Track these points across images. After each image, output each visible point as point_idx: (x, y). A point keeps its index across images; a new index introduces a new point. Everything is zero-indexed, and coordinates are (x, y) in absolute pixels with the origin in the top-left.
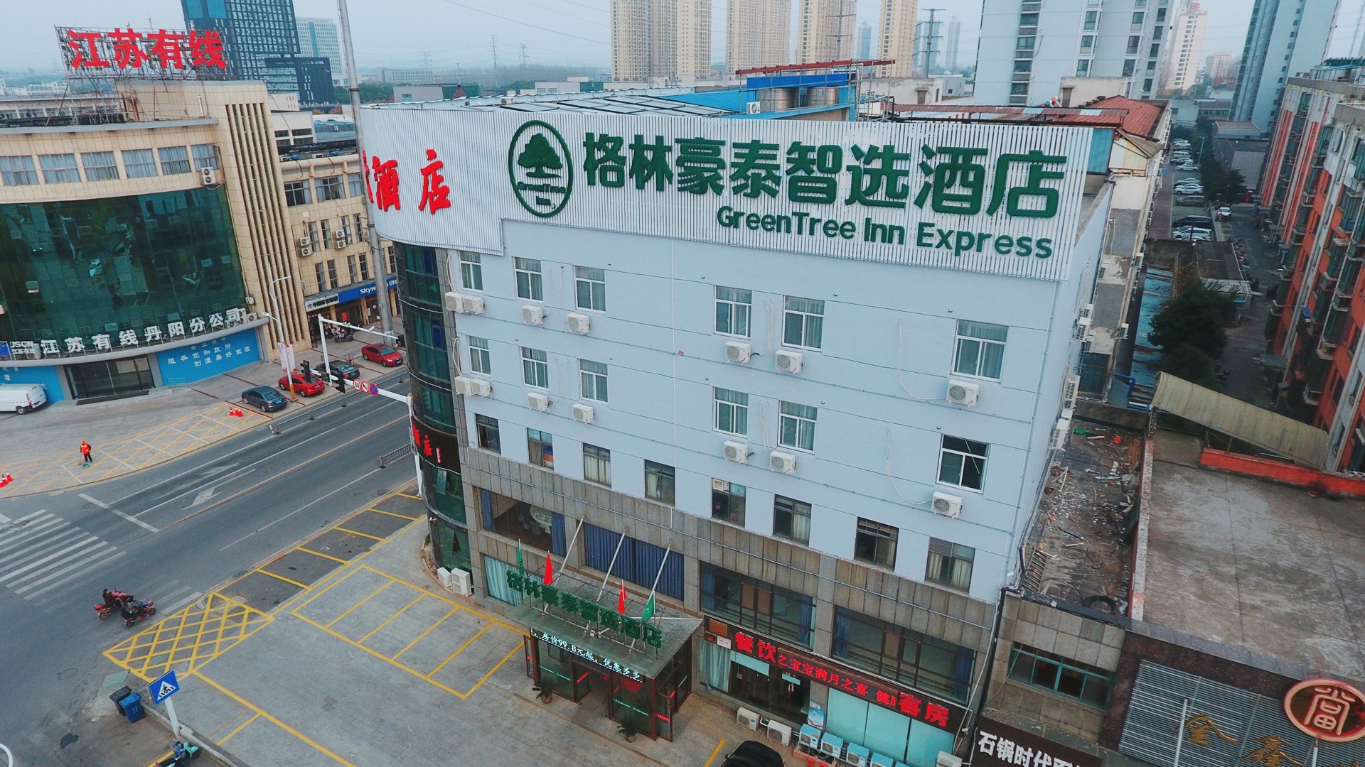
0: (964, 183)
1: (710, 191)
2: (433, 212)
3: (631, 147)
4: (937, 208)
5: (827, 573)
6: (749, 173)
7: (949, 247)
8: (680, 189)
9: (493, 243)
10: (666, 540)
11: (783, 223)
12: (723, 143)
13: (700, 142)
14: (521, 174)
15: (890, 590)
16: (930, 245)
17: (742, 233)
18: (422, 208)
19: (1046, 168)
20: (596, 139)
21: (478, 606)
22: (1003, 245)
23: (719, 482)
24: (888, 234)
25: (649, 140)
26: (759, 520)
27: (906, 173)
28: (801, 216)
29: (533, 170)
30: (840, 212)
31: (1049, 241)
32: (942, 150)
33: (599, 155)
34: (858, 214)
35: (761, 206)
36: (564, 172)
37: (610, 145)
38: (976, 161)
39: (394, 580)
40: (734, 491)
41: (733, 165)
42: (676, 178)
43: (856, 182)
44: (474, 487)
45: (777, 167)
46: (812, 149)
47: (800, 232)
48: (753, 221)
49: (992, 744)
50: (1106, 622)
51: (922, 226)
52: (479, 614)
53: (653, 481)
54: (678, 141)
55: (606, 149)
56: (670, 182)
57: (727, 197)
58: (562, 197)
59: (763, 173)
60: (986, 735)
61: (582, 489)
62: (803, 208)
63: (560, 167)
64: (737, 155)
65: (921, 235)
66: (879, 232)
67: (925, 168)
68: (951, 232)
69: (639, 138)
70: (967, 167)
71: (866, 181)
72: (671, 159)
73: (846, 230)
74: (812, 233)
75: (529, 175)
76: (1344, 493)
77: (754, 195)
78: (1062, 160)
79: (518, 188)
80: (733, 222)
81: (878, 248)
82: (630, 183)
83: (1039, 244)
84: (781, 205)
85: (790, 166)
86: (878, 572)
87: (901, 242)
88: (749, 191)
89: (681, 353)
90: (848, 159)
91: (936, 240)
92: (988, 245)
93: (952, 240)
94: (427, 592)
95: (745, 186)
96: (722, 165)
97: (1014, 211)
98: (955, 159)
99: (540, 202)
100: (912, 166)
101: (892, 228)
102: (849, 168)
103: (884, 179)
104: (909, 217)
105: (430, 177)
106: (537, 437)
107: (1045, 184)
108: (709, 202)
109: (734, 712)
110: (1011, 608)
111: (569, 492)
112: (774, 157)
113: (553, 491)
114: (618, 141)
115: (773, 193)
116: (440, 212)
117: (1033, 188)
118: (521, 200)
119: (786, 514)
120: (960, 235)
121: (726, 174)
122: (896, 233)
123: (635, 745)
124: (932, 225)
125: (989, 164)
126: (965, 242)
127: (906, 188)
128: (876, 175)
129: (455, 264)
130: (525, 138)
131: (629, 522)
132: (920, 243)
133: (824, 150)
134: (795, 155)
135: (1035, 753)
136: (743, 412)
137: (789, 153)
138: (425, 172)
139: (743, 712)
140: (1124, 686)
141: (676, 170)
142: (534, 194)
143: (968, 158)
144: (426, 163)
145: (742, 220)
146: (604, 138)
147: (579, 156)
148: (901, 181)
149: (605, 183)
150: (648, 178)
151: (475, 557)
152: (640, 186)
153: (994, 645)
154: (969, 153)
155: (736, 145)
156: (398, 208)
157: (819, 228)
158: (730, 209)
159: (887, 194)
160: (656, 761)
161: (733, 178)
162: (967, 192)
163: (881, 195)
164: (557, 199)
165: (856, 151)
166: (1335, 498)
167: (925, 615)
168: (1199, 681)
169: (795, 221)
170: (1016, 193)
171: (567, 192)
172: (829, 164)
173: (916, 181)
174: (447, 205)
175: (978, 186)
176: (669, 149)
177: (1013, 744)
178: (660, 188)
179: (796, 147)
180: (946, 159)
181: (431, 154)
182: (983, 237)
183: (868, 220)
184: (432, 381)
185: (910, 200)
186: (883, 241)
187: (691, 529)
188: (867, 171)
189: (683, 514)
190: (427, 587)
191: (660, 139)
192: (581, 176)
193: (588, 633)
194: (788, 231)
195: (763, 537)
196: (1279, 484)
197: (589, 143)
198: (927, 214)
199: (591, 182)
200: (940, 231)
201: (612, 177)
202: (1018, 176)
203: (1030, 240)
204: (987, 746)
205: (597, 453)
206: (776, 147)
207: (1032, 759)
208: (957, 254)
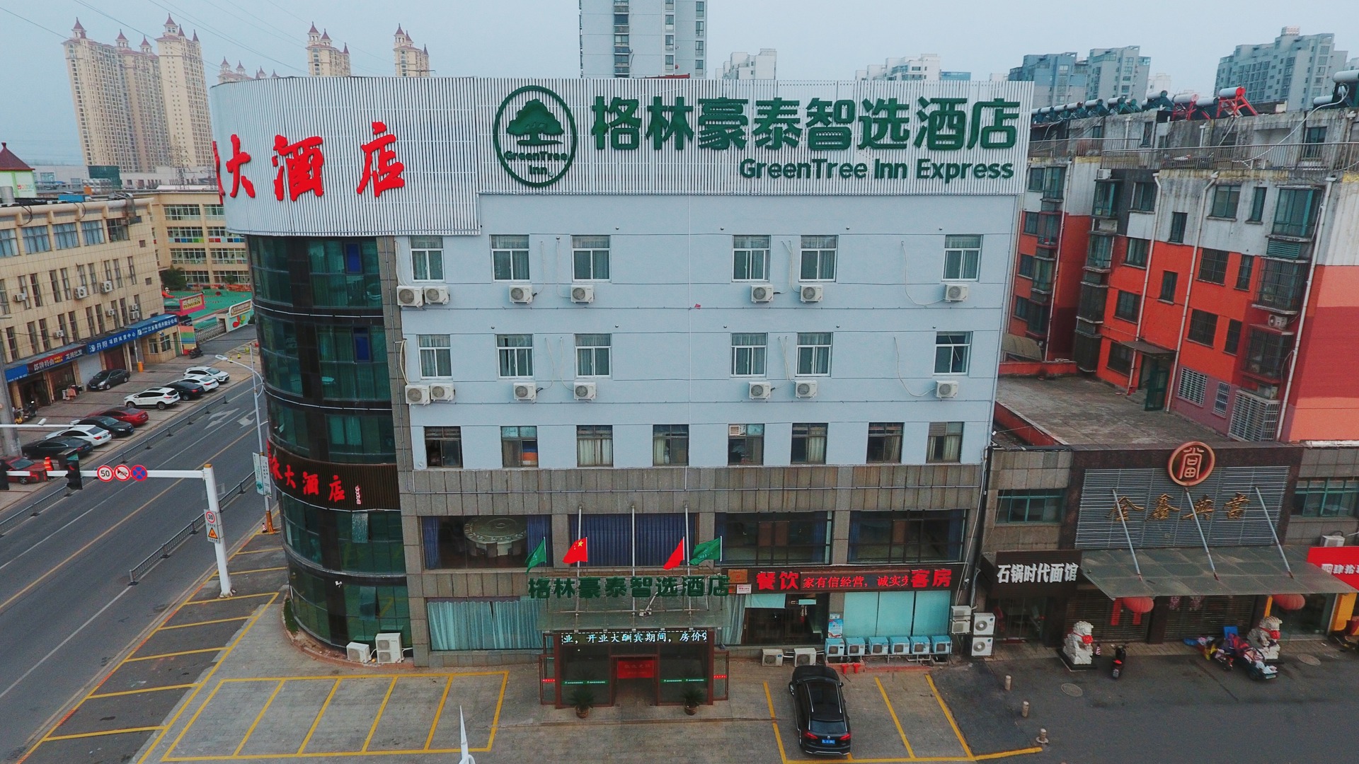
0: (951, 126)
1: (732, 144)
2: (377, 195)
3: (649, 109)
4: (931, 147)
5: (844, 483)
6: (771, 128)
7: (941, 177)
8: (701, 147)
9: (465, 221)
11: (804, 170)
12: (746, 102)
13: (724, 102)
14: (509, 143)
15: (900, 481)
16: (927, 177)
17: (764, 183)
18: (360, 190)
19: (1007, 111)
20: (608, 103)
21: (418, 668)
22: (980, 171)
23: (734, 427)
24: (895, 171)
25: (668, 101)
26: (777, 453)
27: (906, 120)
28: (819, 162)
29: (527, 138)
30: (855, 156)
31: (1010, 165)
32: (933, 101)
33: (609, 118)
34: (867, 157)
35: (785, 156)
36: (566, 139)
37: (623, 109)
38: (958, 108)
39: (283, 680)
40: (751, 431)
41: (756, 121)
42: (697, 136)
43: (867, 130)
44: (418, 517)
45: (798, 121)
46: (829, 104)
47: (818, 177)
48: (775, 171)
49: (1008, 572)
50: (1060, 450)
51: (920, 161)
52: (425, 675)
53: (661, 446)
54: (700, 101)
55: (619, 112)
56: (690, 139)
57: (751, 151)
58: (562, 164)
59: (785, 127)
60: (1003, 567)
61: (577, 477)
62: (822, 155)
63: (561, 132)
64: (760, 112)
65: (920, 169)
66: (886, 170)
67: (921, 116)
68: (942, 165)
69: (658, 100)
70: (952, 113)
71: (875, 129)
72: (692, 119)
73: (857, 171)
74: (829, 176)
75: (520, 143)
77: (776, 147)
78: (1017, 105)
79: (505, 158)
80: (756, 173)
81: (886, 185)
82: (647, 144)
83: (1004, 168)
84: (801, 154)
85: (809, 119)
86: (889, 467)
87: (904, 176)
88: (770, 143)
89: (698, 306)
90: (860, 111)
91: (931, 173)
92: (969, 172)
93: (943, 171)
94: (340, 678)
95: (768, 139)
96: (744, 121)
97: (986, 145)
98: (943, 107)
99: (533, 171)
100: (911, 114)
101: (897, 166)
102: (861, 119)
103: (889, 126)
104: (909, 156)
105: (376, 156)
106: (514, 435)
107: (1006, 123)
108: (728, 159)
110: (997, 461)
111: (559, 485)
112: (795, 112)
113: (538, 492)
114: (633, 104)
115: (794, 144)
116: (388, 194)
117: (998, 127)
118: (506, 168)
119: (802, 440)
120: (949, 166)
121: (750, 128)
122: (900, 170)
124: (928, 160)
125: (968, 109)
126: (952, 171)
127: (907, 132)
128: (882, 124)
129: (404, 252)
130: (518, 104)
131: (636, 497)
132: (919, 176)
133: (839, 104)
134: (814, 110)
135: (1037, 567)
136: (760, 353)
137: (809, 108)
138: (368, 149)
139: (768, 651)
140: (1075, 495)
141: (697, 129)
142: (527, 163)
143: (952, 107)
144: (369, 138)
145: (764, 171)
146: (617, 102)
147: (586, 120)
148: (903, 126)
149: (617, 146)
150: (666, 139)
151: (416, 605)
152: (658, 147)
153: (984, 498)
154: (953, 102)
155: (759, 103)
156: (319, 193)
157: (835, 171)
158: (752, 161)
159: (892, 138)
161: (755, 133)
162: (953, 132)
163: (887, 140)
164: (556, 167)
165: (867, 104)
166: (1052, 378)
167: (929, 492)
168: (1120, 472)
169: (814, 168)
170: (988, 130)
171: (569, 159)
172: (844, 116)
173: (914, 126)
174: (400, 184)
175: (960, 127)
176: (690, 109)
177: (1022, 566)
178: (680, 147)
179: (815, 102)
180: (936, 107)
181: (379, 127)
182: (965, 166)
183: (877, 161)
184: (352, 404)
185: (910, 142)
186: (890, 177)
187: (708, 484)
188: (876, 121)
189: (699, 470)
190: (336, 672)
191: (680, 100)
192: (587, 141)
194: (808, 176)
195: (784, 468)
197: (599, 107)
198: (923, 152)
199: (600, 146)
200: (934, 165)
201: (625, 139)
202: (987, 117)
203: (998, 165)
204: (1004, 576)
205: (597, 433)
206: (797, 103)
207: (1036, 572)
208: (947, 182)
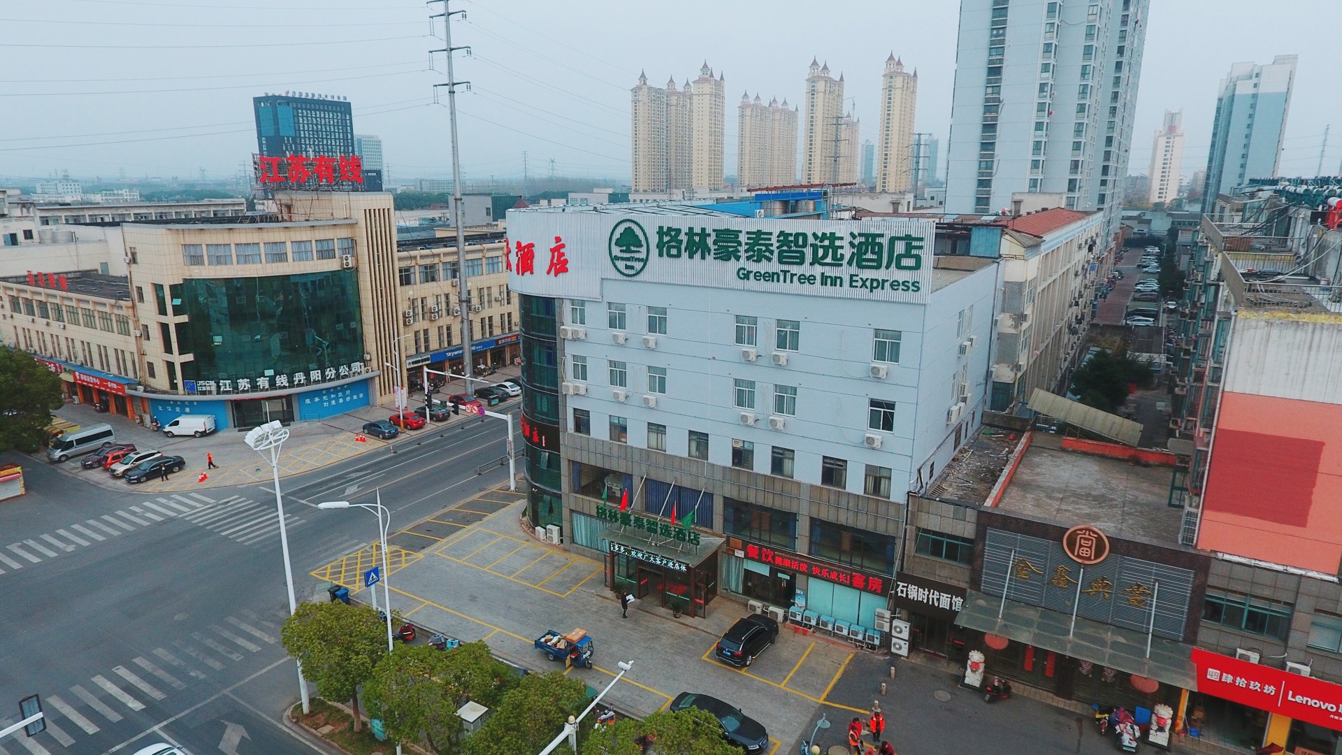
0: (873, 253)
1: (733, 259)
2: (556, 275)
3: (686, 234)
4: (860, 266)
5: (805, 495)
6: (756, 249)
7: (867, 287)
8: (715, 258)
9: (596, 293)
10: (702, 486)
11: (775, 276)
12: (741, 232)
13: (727, 231)
14: (616, 251)
15: (843, 502)
16: (857, 287)
17: (752, 283)
18: (548, 272)
19: (915, 243)
20: (665, 230)
21: (565, 550)
22: (894, 285)
23: (736, 441)
24: (835, 281)
25: (697, 230)
26: (762, 464)
27: (842, 247)
28: (785, 272)
29: (624, 248)
30: (805, 269)
31: (918, 283)
32: (860, 235)
33: (666, 239)
34: (818, 270)
35: (763, 267)
36: (644, 249)
37: (673, 233)
38: (878, 240)
39: (503, 536)
40: (746, 446)
41: (746, 244)
42: (712, 252)
43: (815, 253)
44: (569, 460)
45: (772, 245)
46: (791, 235)
47: (785, 281)
48: (758, 276)
49: (905, 589)
50: (967, 507)
51: (852, 276)
52: (567, 555)
53: (694, 445)
54: (714, 230)
55: (671, 236)
56: (709, 254)
57: (743, 263)
58: (642, 264)
59: (764, 248)
60: (901, 584)
61: (646, 454)
62: (786, 267)
63: (642, 246)
64: (748, 238)
65: (852, 281)
66: (829, 280)
67: (852, 244)
68: (867, 279)
69: (691, 229)
70: (874, 244)
71: (821, 252)
72: (710, 241)
73: (810, 279)
74: (792, 282)
75: (621, 251)
76: (1151, 462)
77: (758, 261)
78: (921, 239)
79: (614, 259)
80: (747, 277)
81: (829, 290)
82: (685, 255)
83: (913, 284)
84: (774, 266)
85: (778, 244)
86: (835, 491)
87: (841, 285)
88: (755, 258)
89: (714, 358)
90: (811, 240)
91: (860, 283)
92: (887, 285)
93: (868, 283)
94: (527, 543)
95: (753, 256)
96: (740, 244)
97: (899, 267)
98: (867, 239)
99: (627, 267)
100: (845, 243)
101: (836, 278)
102: (811, 245)
103: (830, 250)
104: (844, 272)
105: (556, 254)
106: (616, 421)
107: (914, 252)
108: (733, 265)
109: (746, 605)
110: (914, 504)
111: (637, 457)
112: (770, 239)
113: (625, 458)
114: (678, 231)
115: (769, 260)
116: (560, 275)
117: (908, 255)
118: (615, 266)
119: (780, 458)
120: (872, 280)
121: (742, 249)
122: (838, 281)
123: (681, 620)
124: (857, 275)
125: (884, 241)
126: (875, 284)
127: (842, 255)
128: (826, 248)
129: (567, 307)
130: (621, 229)
131: (677, 474)
132: (851, 286)
133: (797, 235)
134: (782, 238)
135: (929, 591)
136: (752, 393)
137: (778, 237)
138: (553, 251)
139: (752, 602)
140: (980, 546)
141: (713, 247)
142: (625, 262)
143: (874, 240)
144: (553, 245)
145: (752, 276)
146: (670, 229)
147: (654, 240)
148: (840, 251)
149: (669, 255)
150: (696, 252)
151: (565, 513)
152: (691, 257)
153: (906, 529)
154: (875, 236)
155: (748, 233)
156: (532, 273)
157: (795, 278)
158: (744, 269)
159: (832, 259)
160: (694, 628)
161: (746, 251)
162: (875, 257)
163: (829, 260)
164: (638, 265)
165: (815, 235)
166: (1146, 465)
167: (865, 516)
168: (1019, 536)
169: (782, 278)
170: (900, 257)
171: (645, 261)
172: (801, 242)
173: (847, 252)
174: (566, 270)
175: (880, 254)
176: (709, 235)
177: (916, 587)
178: (703, 257)
179: (782, 233)
180: (863, 239)
181: (558, 239)
182: (884, 281)
183: (823, 274)
184: (544, 389)
185: (845, 262)
186: (831, 285)
187: (719, 476)
188: (821, 247)
189: (713, 465)
190: (528, 541)
191: (703, 230)
192: (654, 251)
193: (651, 543)
194: (778, 281)
195: (765, 476)
196: (1112, 458)
197: (661, 232)
198: (854, 269)
199: (661, 255)
200: (861, 279)
201: (674, 252)
202: (900, 247)
203: (908, 282)
204: (902, 592)
205: (657, 429)
206: (771, 234)
207: (928, 595)
208: (871, 291)
